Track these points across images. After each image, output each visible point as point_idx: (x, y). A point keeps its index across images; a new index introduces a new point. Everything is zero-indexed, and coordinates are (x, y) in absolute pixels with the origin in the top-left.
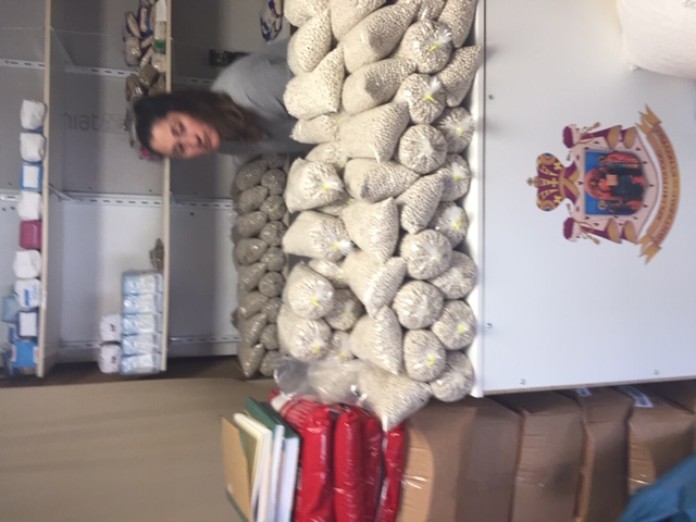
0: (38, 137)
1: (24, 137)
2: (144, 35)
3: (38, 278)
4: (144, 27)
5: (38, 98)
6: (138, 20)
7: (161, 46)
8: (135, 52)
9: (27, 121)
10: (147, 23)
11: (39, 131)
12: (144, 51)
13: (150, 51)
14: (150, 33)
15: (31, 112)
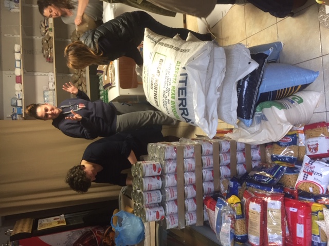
1: (16, 54)
3: (21, 91)
5: (19, 44)
6: (44, 23)
7: (51, 30)
9: (16, 50)
10: (47, 24)
11: (19, 52)
12: (46, 31)
13: (48, 31)
14: (48, 26)
15: (17, 47)
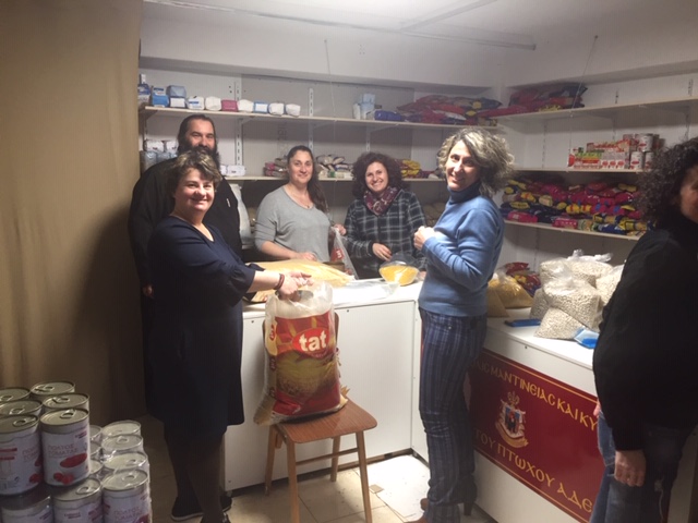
0: (282, 112)
1: (281, 105)
2: (334, 166)
3: (205, 109)
4: (338, 166)
5: (301, 113)
6: (341, 163)
7: (332, 175)
8: (326, 162)
9: (290, 107)
11: (285, 113)
12: (326, 166)
13: (327, 170)
14: (336, 170)
15: (295, 110)
